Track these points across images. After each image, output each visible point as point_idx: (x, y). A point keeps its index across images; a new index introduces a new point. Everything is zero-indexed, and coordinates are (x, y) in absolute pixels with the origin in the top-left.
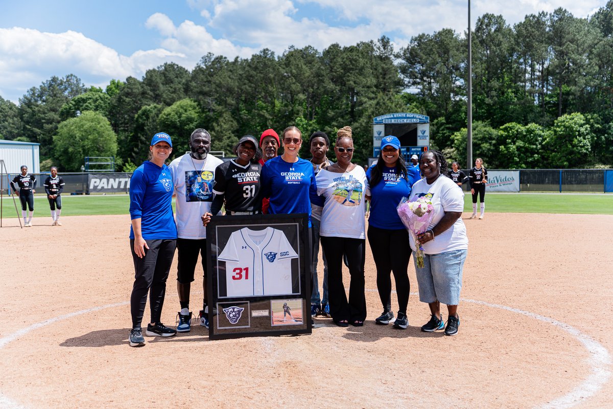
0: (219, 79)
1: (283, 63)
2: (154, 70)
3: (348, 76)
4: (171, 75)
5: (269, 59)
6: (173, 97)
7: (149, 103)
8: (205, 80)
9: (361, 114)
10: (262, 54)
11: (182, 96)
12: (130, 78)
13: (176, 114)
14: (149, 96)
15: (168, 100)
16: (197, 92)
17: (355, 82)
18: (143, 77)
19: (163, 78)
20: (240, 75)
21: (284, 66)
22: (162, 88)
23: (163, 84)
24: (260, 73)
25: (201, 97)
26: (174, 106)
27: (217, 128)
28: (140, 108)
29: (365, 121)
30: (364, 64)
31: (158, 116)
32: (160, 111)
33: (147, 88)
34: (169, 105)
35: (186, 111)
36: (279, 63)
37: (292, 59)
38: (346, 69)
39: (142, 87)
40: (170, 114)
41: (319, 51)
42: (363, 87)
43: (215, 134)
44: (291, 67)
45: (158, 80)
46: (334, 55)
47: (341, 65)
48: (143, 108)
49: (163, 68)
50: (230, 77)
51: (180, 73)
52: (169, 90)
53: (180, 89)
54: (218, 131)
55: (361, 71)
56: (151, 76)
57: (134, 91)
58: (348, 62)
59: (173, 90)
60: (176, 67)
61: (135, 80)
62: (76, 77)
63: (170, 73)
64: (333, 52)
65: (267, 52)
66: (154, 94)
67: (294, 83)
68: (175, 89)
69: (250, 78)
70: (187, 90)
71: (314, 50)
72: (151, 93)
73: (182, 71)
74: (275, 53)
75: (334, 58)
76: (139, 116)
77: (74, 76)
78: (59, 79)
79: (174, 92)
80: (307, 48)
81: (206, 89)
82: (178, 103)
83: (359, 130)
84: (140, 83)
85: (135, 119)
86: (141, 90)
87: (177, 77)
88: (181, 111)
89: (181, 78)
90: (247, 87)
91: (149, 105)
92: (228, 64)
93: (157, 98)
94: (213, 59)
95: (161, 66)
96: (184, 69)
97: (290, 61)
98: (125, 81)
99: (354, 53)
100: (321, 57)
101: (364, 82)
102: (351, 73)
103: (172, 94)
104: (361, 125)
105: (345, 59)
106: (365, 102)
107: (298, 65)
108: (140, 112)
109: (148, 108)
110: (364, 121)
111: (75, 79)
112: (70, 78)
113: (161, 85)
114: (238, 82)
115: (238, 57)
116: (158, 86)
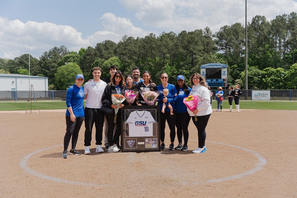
0: (130, 48)
1: (159, 40)
2: (100, 44)
3: (190, 46)
4: (108, 46)
5: (153, 38)
6: (109, 56)
7: (98, 59)
8: (124, 48)
9: (196, 64)
10: (150, 36)
11: (113, 55)
12: (89, 47)
13: (110, 63)
14: (98, 56)
15: (107, 57)
16: (120, 53)
17: (193, 49)
18: (95, 47)
19: (105, 47)
20: (140, 45)
21: (160, 41)
22: (104, 51)
23: (104, 50)
24: (149, 44)
25: (122, 56)
26: (109, 60)
27: (129, 70)
28: (94, 61)
29: (198, 67)
30: (198, 40)
31: (102, 65)
32: (103, 62)
33: (97, 52)
34: (107, 59)
35: (114, 62)
36: (157, 40)
37: (163, 38)
38: (189, 42)
39: (95, 51)
40: (107, 64)
41: (176, 34)
42: (197, 51)
43: (128, 73)
44: (163, 42)
45: (102, 48)
46: (183, 36)
47: (187, 40)
48: (96, 61)
49: (105, 42)
50: (135, 47)
51: (112, 45)
52: (107, 53)
53: (112, 52)
54: (129, 71)
55: (196, 44)
56: (99, 46)
57: (91, 53)
58: (190, 39)
59: (109, 53)
60: (110, 42)
61: (91, 48)
62: (65, 47)
63: (108, 45)
64: (183, 34)
65: (152, 34)
66: (100, 54)
67: (164, 49)
68: (110, 52)
69: (144, 47)
70: (115, 53)
71: (174, 33)
72: (99, 54)
73: (113, 44)
74: (156, 35)
75: (184, 37)
76: (93, 64)
77: (64, 46)
78: (58, 48)
79: (109, 54)
80: (170, 33)
81: (124, 52)
82: (111, 59)
83: (195, 71)
84: (94, 49)
85: (92, 66)
86: (94, 53)
87: (111, 47)
88: (112, 62)
89: (112, 47)
90: (143, 51)
91: (98, 60)
92: (134, 40)
93: (102, 56)
94: (127, 38)
95: (104, 41)
96: (114, 43)
97: (163, 39)
98: (87, 48)
99: (193, 35)
100: (178, 37)
101: (198, 48)
102: (191, 44)
103: (109, 55)
104: (196, 68)
105: (189, 38)
106: (198, 58)
107: (166, 40)
108: (94, 63)
109: (98, 61)
110: (197, 67)
111: (65, 48)
112: (62, 47)
113: (103, 51)
114: (139, 49)
115: (138, 37)
116: (102, 51)
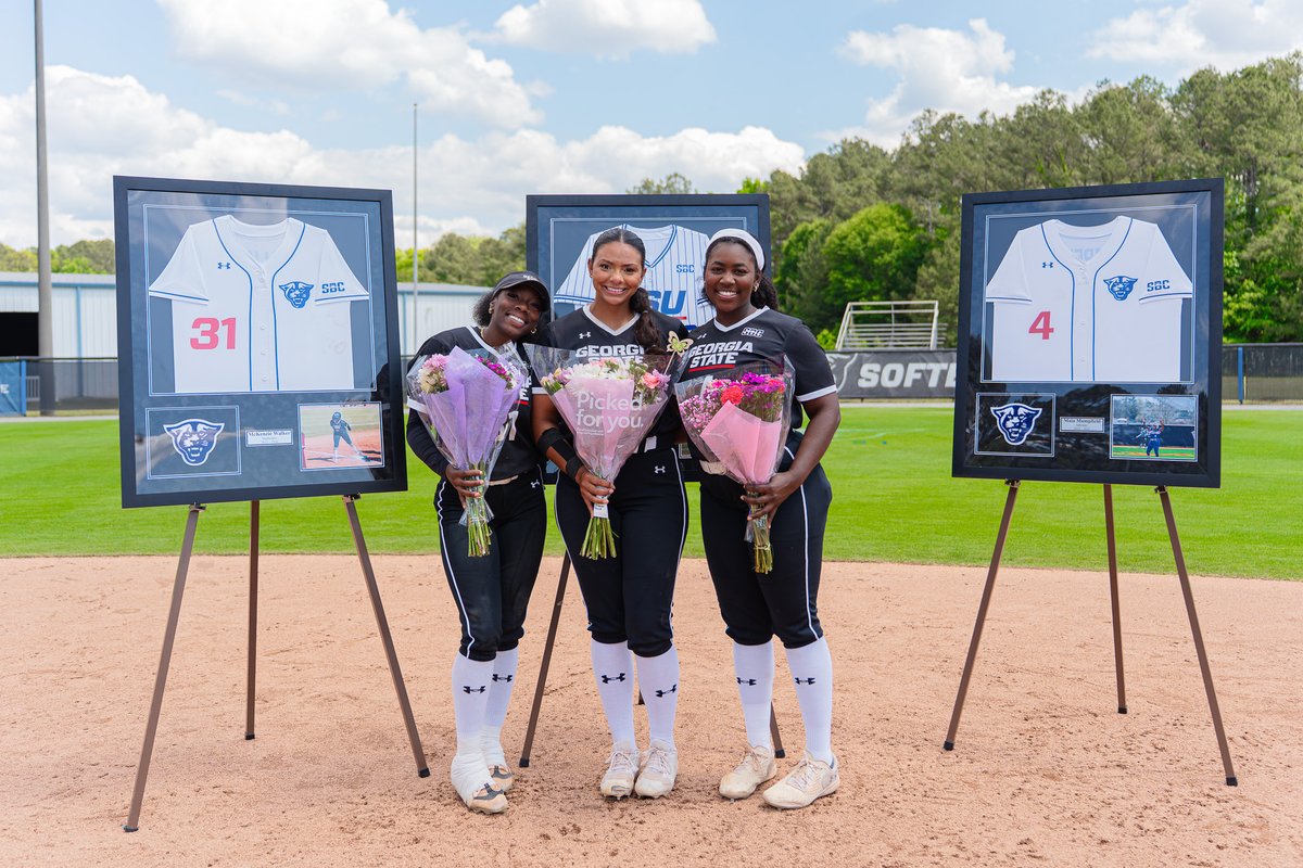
0: (946, 159)
1: (1086, 115)
2: (822, 156)
3: (1242, 132)
4: (854, 163)
5: (1054, 111)
6: (856, 203)
7: (809, 218)
8: (918, 163)
9: (1272, 218)
10: (1038, 103)
11: (874, 201)
12: (777, 172)
13: (859, 234)
14: (812, 206)
15: (846, 211)
16: (903, 189)
17: (1258, 145)
18: (801, 168)
19: (839, 169)
20: (991, 149)
21: (1088, 122)
22: (836, 187)
23: (836, 180)
24: (1034, 139)
25: (911, 201)
26: (855, 220)
27: (939, 261)
28: (793, 227)
29: (1286, 231)
30: (1281, 102)
31: (823, 241)
32: (828, 231)
33: (808, 191)
34: (844, 217)
35: (876, 229)
36: (1078, 116)
37: (1106, 105)
38: (1237, 118)
39: (799, 188)
40: (845, 237)
41: (1167, 85)
42: (1280, 155)
43: (935, 272)
44: (1103, 124)
45: (829, 172)
46: (1205, 91)
47: (1222, 109)
48: (799, 228)
49: (840, 149)
50: (967, 154)
51: (872, 157)
52: (848, 190)
53: (869, 187)
54: (942, 265)
55: (1273, 119)
56: (816, 166)
57: (785, 195)
58: (1240, 102)
59: (857, 190)
60: (863, 145)
61: (785, 176)
62: (684, 179)
63: (852, 160)
64: (1203, 83)
65: (1048, 96)
66: (820, 200)
67: (1110, 158)
68: (860, 188)
69: (1011, 153)
70: (884, 188)
71: (1155, 83)
72: (815, 199)
73: (875, 154)
74: (1068, 99)
75: (1207, 96)
76: (791, 243)
77: (681, 177)
78: (655, 184)
79: (858, 194)
80: (1138, 82)
81: (920, 181)
82: (862, 213)
83: (1269, 251)
84: (795, 181)
85: (783, 250)
86: (796, 193)
87: (865, 166)
88: (867, 229)
89: (872, 166)
90: (1006, 172)
91: (811, 222)
92: (965, 127)
93: (826, 207)
94: (934, 123)
95: (835, 146)
96: (881, 150)
97: (1101, 110)
98: (769, 179)
99: (1256, 80)
100: (1175, 96)
101: (1280, 144)
102: (1248, 126)
103: (854, 199)
104: (1275, 239)
105: (1233, 96)
106: (1286, 189)
107: (1119, 117)
108: (792, 236)
109: (811, 227)
110: (1281, 232)
111: (683, 182)
112: (673, 180)
113: (833, 183)
114: (986, 163)
115: (984, 114)
116: (829, 186)
